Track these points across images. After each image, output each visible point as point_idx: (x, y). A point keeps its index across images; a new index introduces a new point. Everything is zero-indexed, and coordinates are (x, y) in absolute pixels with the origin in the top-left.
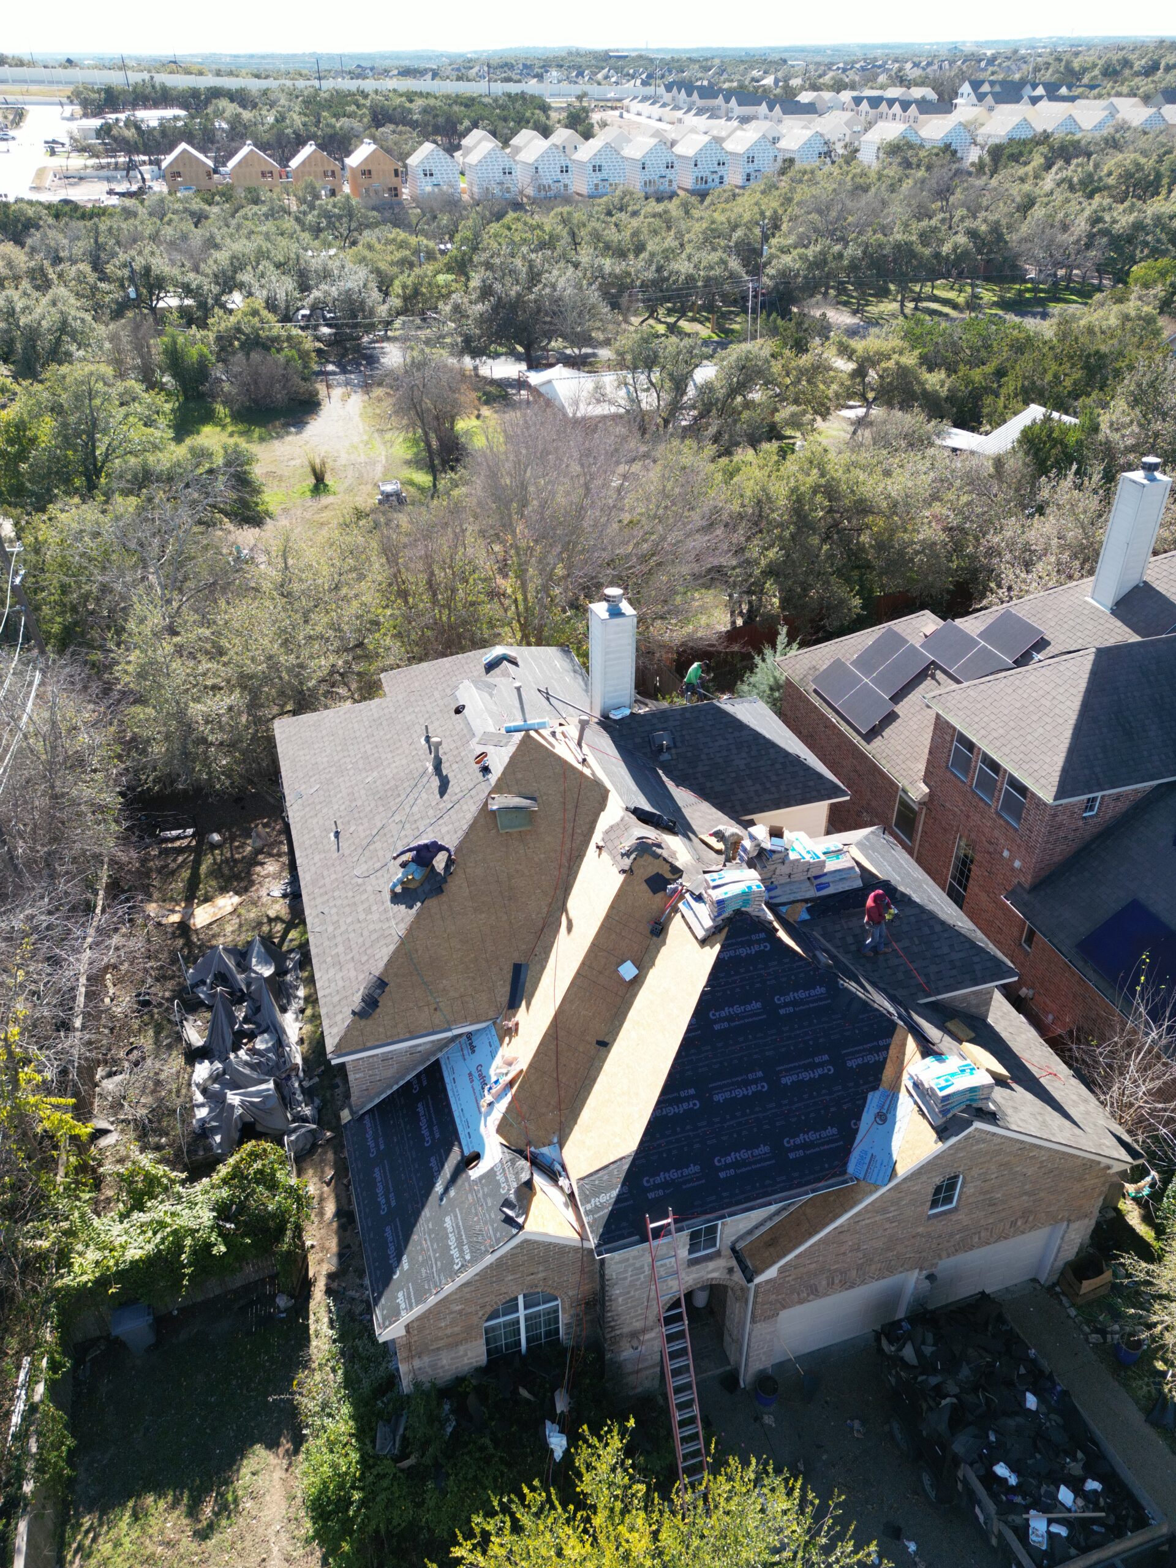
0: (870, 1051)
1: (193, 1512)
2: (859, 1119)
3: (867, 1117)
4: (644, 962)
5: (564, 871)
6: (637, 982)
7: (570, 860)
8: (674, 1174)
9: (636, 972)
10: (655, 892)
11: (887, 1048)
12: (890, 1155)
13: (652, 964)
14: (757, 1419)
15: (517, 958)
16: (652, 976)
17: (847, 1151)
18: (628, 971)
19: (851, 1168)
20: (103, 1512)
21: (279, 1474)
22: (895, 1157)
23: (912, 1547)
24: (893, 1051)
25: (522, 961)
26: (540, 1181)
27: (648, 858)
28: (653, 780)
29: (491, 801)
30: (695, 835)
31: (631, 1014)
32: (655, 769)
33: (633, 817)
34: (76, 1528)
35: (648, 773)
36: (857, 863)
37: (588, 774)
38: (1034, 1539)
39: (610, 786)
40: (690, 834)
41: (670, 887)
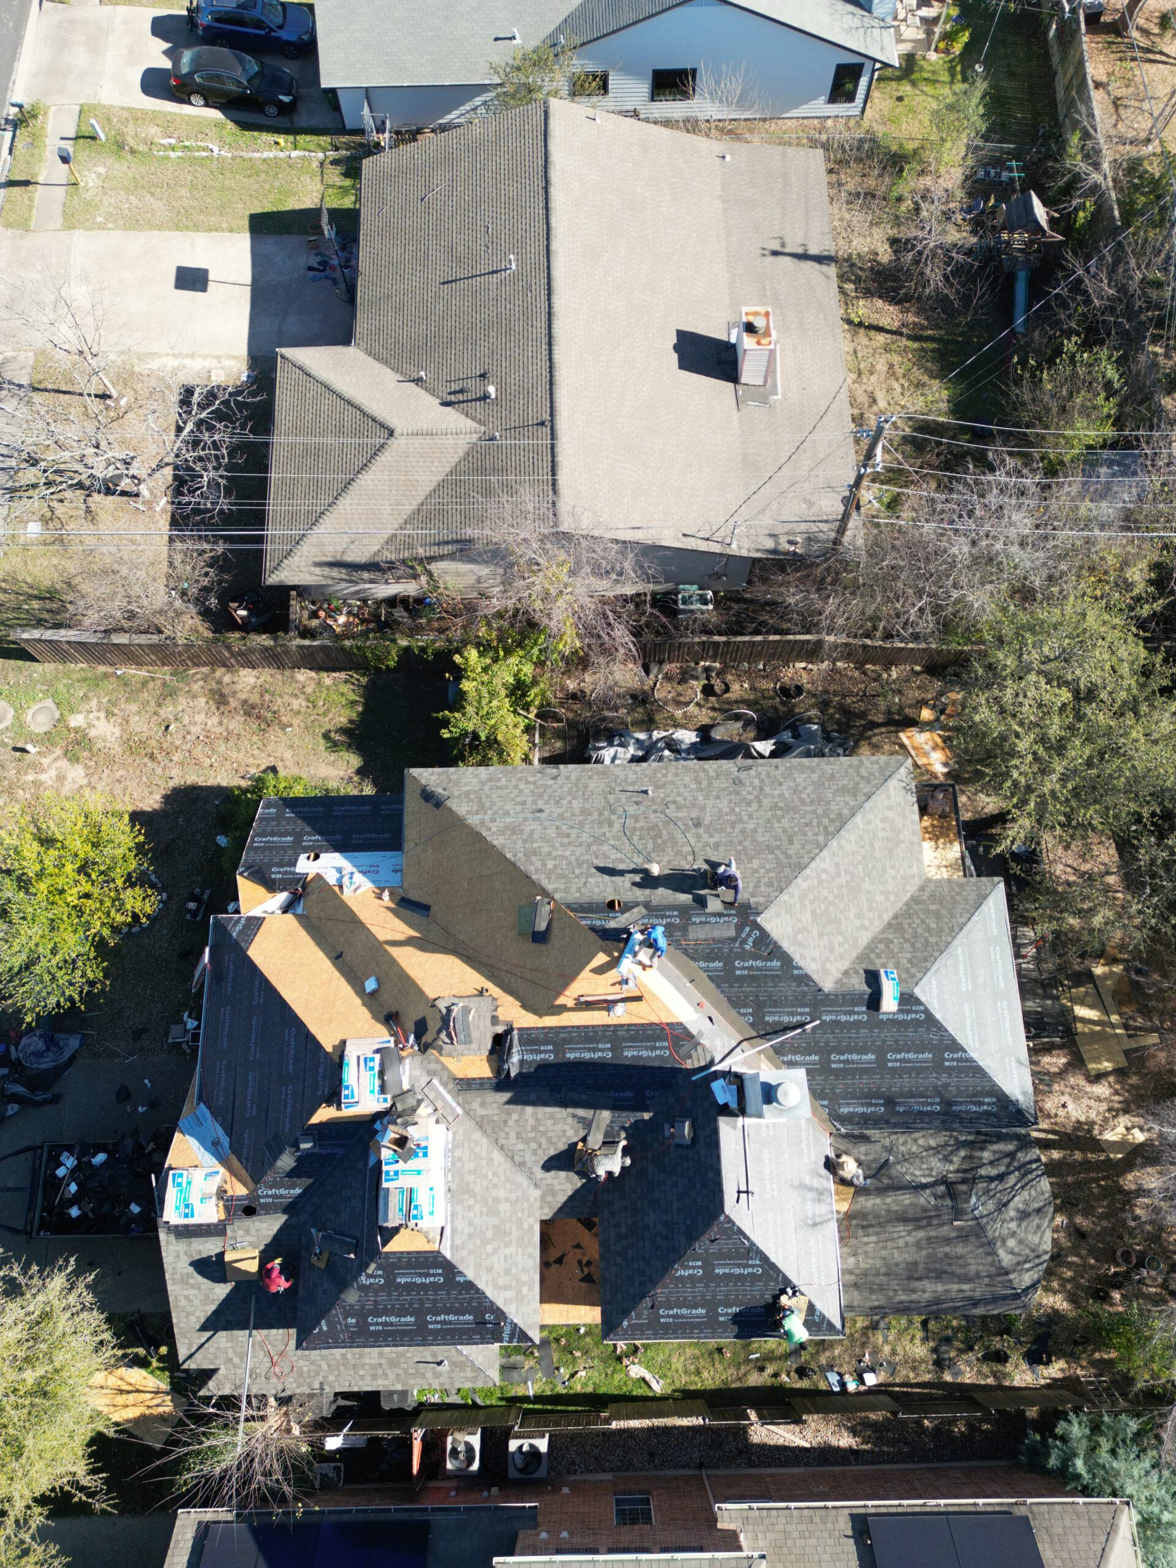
0: (248, 1153)
1: (342, 730)
2: (221, 1125)
3: (220, 1131)
4: (371, 1000)
5: (485, 960)
6: (360, 991)
7: (491, 966)
8: (230, 975)
9: (367, 990)
11: (246, 1167)
13: (364, 1004)
15: (435, 907)
16: (358, 1001)
17: (209, 1108)
19: (202, 1105)
22: (188, 1137)
25: (431, 913)
26: (283, 897)
27: (439, 1024)
28: (613, 1094)
29: (546, 900)
30: (510, 1102)
31: (343, 980)
32: (648, 1111)
33: (500, 1029)
34: (363, 675)
35: (629, 1094)
36: (396, 1230)
37: (561, 1001)
38: (65, 1154)
39: (550, 1021)
40: (507, 1096)
41: (412, 1038)
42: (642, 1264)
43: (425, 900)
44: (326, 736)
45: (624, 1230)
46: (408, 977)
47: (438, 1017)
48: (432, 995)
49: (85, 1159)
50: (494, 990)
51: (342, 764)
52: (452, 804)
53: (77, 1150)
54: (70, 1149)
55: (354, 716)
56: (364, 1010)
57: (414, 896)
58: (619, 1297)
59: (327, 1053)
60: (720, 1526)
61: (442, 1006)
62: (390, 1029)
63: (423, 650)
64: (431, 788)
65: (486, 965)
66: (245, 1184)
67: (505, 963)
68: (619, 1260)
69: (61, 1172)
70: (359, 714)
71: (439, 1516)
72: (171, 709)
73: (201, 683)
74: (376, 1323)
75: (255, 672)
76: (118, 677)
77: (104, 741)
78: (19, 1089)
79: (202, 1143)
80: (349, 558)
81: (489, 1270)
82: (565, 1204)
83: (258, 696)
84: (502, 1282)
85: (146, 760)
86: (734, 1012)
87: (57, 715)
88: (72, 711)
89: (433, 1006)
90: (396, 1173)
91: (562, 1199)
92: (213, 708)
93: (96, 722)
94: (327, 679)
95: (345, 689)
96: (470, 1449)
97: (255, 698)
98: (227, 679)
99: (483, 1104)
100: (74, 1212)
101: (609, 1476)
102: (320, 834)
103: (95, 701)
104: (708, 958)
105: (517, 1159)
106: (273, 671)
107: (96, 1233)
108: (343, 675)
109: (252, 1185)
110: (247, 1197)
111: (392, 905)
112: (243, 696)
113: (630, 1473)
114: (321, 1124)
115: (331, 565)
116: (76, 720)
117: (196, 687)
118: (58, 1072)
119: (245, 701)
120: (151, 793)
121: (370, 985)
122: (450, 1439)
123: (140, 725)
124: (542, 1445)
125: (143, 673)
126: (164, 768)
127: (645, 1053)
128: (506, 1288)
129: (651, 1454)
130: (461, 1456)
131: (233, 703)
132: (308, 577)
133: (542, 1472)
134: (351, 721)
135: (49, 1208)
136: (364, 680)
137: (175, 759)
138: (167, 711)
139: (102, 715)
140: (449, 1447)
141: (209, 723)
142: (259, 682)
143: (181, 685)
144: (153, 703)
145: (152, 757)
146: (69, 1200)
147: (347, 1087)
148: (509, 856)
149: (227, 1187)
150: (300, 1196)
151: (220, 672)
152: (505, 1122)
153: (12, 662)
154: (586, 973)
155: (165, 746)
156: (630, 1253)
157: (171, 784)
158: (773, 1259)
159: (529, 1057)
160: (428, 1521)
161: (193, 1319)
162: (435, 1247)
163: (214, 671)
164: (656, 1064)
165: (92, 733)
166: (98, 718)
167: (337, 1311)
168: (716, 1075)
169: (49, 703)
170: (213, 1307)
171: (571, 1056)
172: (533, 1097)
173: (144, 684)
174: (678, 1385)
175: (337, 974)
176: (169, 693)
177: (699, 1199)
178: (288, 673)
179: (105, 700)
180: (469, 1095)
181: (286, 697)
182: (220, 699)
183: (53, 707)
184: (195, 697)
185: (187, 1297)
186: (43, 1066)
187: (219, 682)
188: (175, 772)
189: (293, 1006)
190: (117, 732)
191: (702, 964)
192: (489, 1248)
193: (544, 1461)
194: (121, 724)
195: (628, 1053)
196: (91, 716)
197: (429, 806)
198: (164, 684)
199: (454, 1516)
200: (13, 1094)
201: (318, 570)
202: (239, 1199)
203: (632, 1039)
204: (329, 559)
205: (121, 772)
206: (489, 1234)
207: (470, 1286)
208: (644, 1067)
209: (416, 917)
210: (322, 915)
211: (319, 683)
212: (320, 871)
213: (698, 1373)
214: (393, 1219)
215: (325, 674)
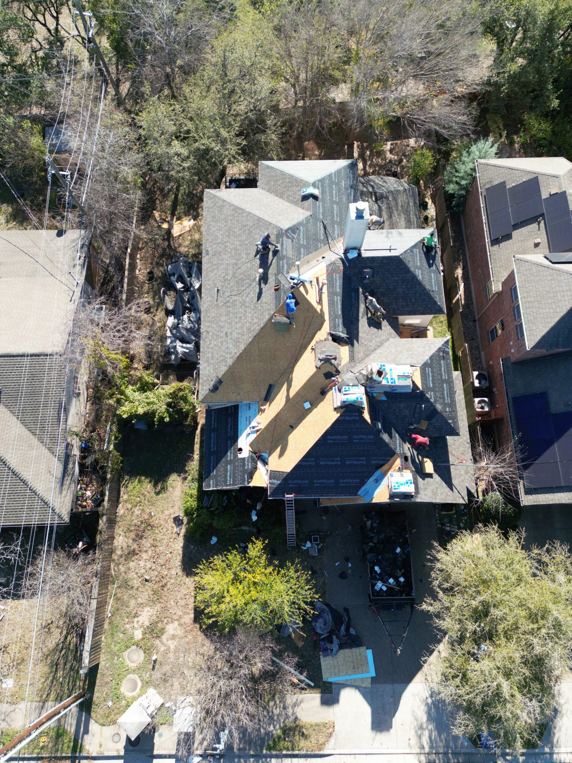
0: (382, 460)
1: (155, 485)
2: (369, 479)
3: (372, 479)
4: (314, 405)
5: (297, 352)
6: (310, 410)
7: (300, 348)
8: (299, 481)
9: (310, 406)
10: (326, 379)
11: (388, 460)
12: (373, 494)
13: (316, 407)
14: (321, 516)
15: (271, 382)
16: (315, 410)
17: (360, 488)
18: (307, 405)
19: (359, 493)
20: (131, 476)
21: (180, 483)
22: (374, 495)
23: (350, 565)
24: (390, 462)
25: (273, 384)
26: (260, 465)
27: (328, 364)
28: (353, 300)
29: (274, 317)
30: (358, 341)
31: (304, 421)
32: (359, 289)
33: (330, 338)
34: (123, 478)
35: (353, 294)
36: (413, 382)
37: (319, 310)
38: (376, 588)
39: (327, 317)
40: (355, 342)
41: (333, 378)
42: (418, 295)
43: (267, 388)
44: (158, 494)
45: (404, 303)
46: (306, 384)
47: (325, 365)
48: (315, 370)
49: (378, 577)
50: (313, 343)
51: (174, 484)
52: (220, 375)
53: (374, 582)
54: (374, 585)
55: (147, 480)
57: (264, 393)
58: (429, 306)
59: (341, 415)
60: (501, 289)
61: (319, 364)
62: (328, 391)
64: (211, 387)
65: (300, 351)
66: (395, 461)
67: (300, 340)
68: (416, 306)
69: (384, 588)
70: (146, 478)
72: (135, 581)
73: (120, 567)
74: (448, 400)
75: (117, 537)
76: (112, 615)
77: (152, 615)
78: (343, 628)
80: (60, 475)
81: (424, 352)
82: (394, 330)
83: (132, 533)
84: (428, 349)
85: (165, 589)
86: (320, 250)
87: (134, 647)
88: (132, 638)
89: (320, 368)
91: (392, 331)
92: (136, 557)
93: (140, 623)
94: (124, 497)
95: (130, 487)
97: (132, 535)
98: (119, 552)
99: (359, 353)
100: (402, 579)
103: (127, 626)
104: (300, 253)
105: (379, 344)
106: (117, 527)
107: (410, 568)
108: (122, 489)
109: (396, 456)
110: (401, 458)
111: (268, 403)
112: (131, 541)
114: (371, 418)
115: (62, 485)
116: (138, 635)
117: (122, 568)
118: (333, 611)
119: (134, 540)
120: (185, 583)
122: (477, 410)
123: (143, 597)
124: (476, 373)
125: (111, 601)
126: (171, 578)
127: (338, 284)
128: (430, 347)
130: (483, 405)
131: (135, 546)
132: (67, 498)
133: (485, 373)
134: (150, 482)
135: (401, 593)
136: (127, 477)
137: (166, 573)
138: (136, 583)
139: (136, 620)
140: (480, 410)
141: (145, 557)
142: (123, 534)
143: (121, 578)
144: (131, 592)
145: (163, 586)
146: (397, 583)
148: (250, 340)
149: (397, 468)
150: (399, 435)
151: (115, 557)
152: (365, 345)
153: (97, 681)
154: (308, 297)
155: (157, 579)
156: (413, 300)
157: (180, 573)
158: (413, 244)
159: (341, 330)
160: (513, 398)
162: (418, 369)
163: (114, 560)
164: (342, 280)
165: (147, 623)
166: (138, 622)
167: (445, 415)
168: (346, 257)
169: (126, 654)
171: (340, 312)
172: (355, 332)
173: (118, 599)
175: (301, 425)
176: (126, 585)
177: (394, 267)
178: (118, 519)
179: (127, 620)
180: (356, 358)
181: (133, 518)
182: (132, 554)
183: (129, 650)
184: (129, 569)
187: (121, 556)
188: (173, 572)
190: (146, 609)
191: (302, 256)
192: (416, 352)
193: (482, 372)
194: (143, 608)
195: (338, 290)
196: (136, 626)
197: (221, 388)
198: (119, 587)
200: (346, 631)
201: (64, 492)
202: (402, 462)
203: (333, 287)
204: (58, 485)
205: (172, 602)
206: (410, 353)
207: (431, 358)
208: (343, 285)
209: (274, 390)
211: (126, 501)
212: (248, 444)
214: (410, 384)
215: (121, 499)
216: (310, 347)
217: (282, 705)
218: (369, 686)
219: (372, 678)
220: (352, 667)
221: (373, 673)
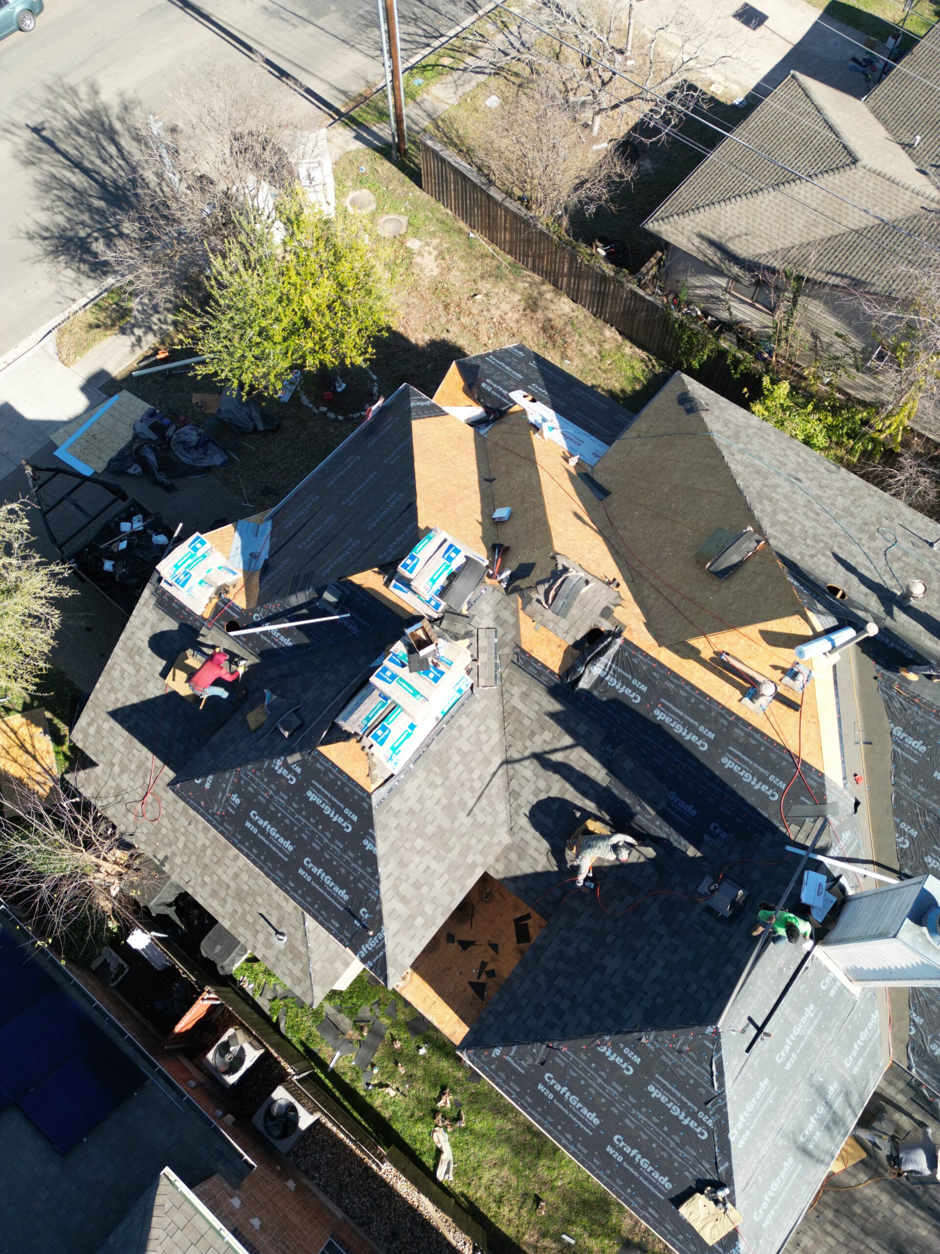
4: (490, 523)
9: (495, 515)
10: (519, 564)
13: (482, 523)
15: (614, 499)
16: (478, 519)
19: (270, 523)
22: (237, 534)
25: (607, 499)
27: (545, 575)
28: (673, 796)
29: (757, 537)
30: (553, 715)
31: (478, 495)
32: (698, 847)
33: (606, 626)
34: (660, 365)
35: (691, 810)
36: (347, 736)
37: (698, 643)
38: (140, 516)
39: (666, 657)
40: (556, 706)
41: (507, 573)
42: (565, 1004)
43: (608, 487)
45: (571, 952)
46: (546, 523)
47: (550, 569)
48: (558, 549)
49: (150, 532)
50: (625, 591)
53: (150, 520)
54: (146, 515)
55: (629, 389)
56: (479, 529)
57: (602, 477)
58: (512, 1018)
59: (417, 528)
61: (561, 562)
63: (737, 362)
64: (694, 395)
65: (631, 568)
66: (248, 601)
67: (657, 577)
68: (542, 979)
69: (125, 527)
70: (634, 390)
71: (160, 1084)
72: (489, 286)
73: (526, 285)
74: (256, 822)
75: (574, 305)
76: (468, 238)
77: (421, 270)
78: (152, 457)
79: (244, 547)
80: (732, 246)
81: (402, 864)
82: (525, 877)
83: (562, 323)
84: (405, 889)
85: (440, 306)
86: (890, 819)
87: (403, 231)
88: (416, 235)
89: (554, 558)
90: (393, 677)
91: (526, 868)
92: (521, 308)
93: (426, 254)
94: (629, 349)
95: (638, 365)
96: (240, 1058)
97: (558, 323)
98: (549, 296)
99: (525, 696)
100: (108, 565)
101: (340, 1214)
102: (548, 391)
103: (437, 241)
104: (911, 729)
105: (514, 784)
106: (588, 314)
107: (110, 595)
108: (644, 355)
109: (253, 605)
110: (240, 612)
111: (574, 472)
112: (551, 315)
113: (360, 1231)
114: (359, 587)
115: (712, 243)
116: (413, 244)
117: (520, 285)
119: (550, 320)
120: (424, 331)
121: (501, 513)
122: (231, 1031)
123: (455, 278)
124: (305, 1120)
125: (490, 249)
126: (448, 321)
127: (747, 777)
128: (404, 899)
129: (394, 1234)
130: (228, 1057)
131: (539, 314)
132: (685, 241)
133: (284, 1145)
134: (623, 391)
135: (92, 546)
136: (658, 370)
137: (463, 320)
138: (485, 286)
139: (435, 253)
140: (224, 1038)
141: (510, 315)
142: (571, 315)
143: (511, 277)
144: (478, 273)
145: (446, 307)
146: (113, 553)
147: (413, 558)
148: (738, 482)
149: (232, 591)
150: (286, 649)
151: (547, 287)
152: (533, 734)
153: (402, 175)
154: (753, 630)
155: (463, 305)
156: (560, 982)
157: (444, 335)
158: (733, 1135)
159: (612, 681)
160: (147, 1078)
161: (112, 697)
162: (370, 788)
163: (543, 283)
164: (751, 800)
165: (417, 259)
166: (430, 253)
167: (230, 777)
168: (818, 867)
169: (404, 220)
170: (135, 700)
171: (660, 715)
172: (582, 729)
173: (484, 256)
174: (470, 1193)
175: (477, 489)
176: (496, 275)
177: (694, 986)
178: (600, 323)
179: (445, 245)
180: (519, 676)
181: (584, 339)
182: (532, 305)
183: (405, 223)
184: (513, 290)
185: (123, 671)
186: (183, 459)
187: (541, 294)
188: (455, 329)
189: (417, 478)
190: (436, 271)
191: (898, 731)
192: (419, 843)
193: (293, 1138)
194: (443, 269)
195: (728, 762)
196: (426, 248)
197: (678, 408)
198: (498, 267)
199: (172, 1097)
200: (145, 458)
201: (697, 241)
202: (234, 608)
203: (746, 749)
204: (713, 237)
205: (415, 301)
206: (430, 829)
207: (371, 860)
208: (734, 793)
209: (589, 494)
210: (501, 443)
211: (619, 347)
213: (499, 1201)
214: (351, 723)
215: (629, 344)
216: (620, 579)
217: (155, 327)
218: (52, 437)
219: (56, 447)
220: (98, 436)
221: (59, 453)
